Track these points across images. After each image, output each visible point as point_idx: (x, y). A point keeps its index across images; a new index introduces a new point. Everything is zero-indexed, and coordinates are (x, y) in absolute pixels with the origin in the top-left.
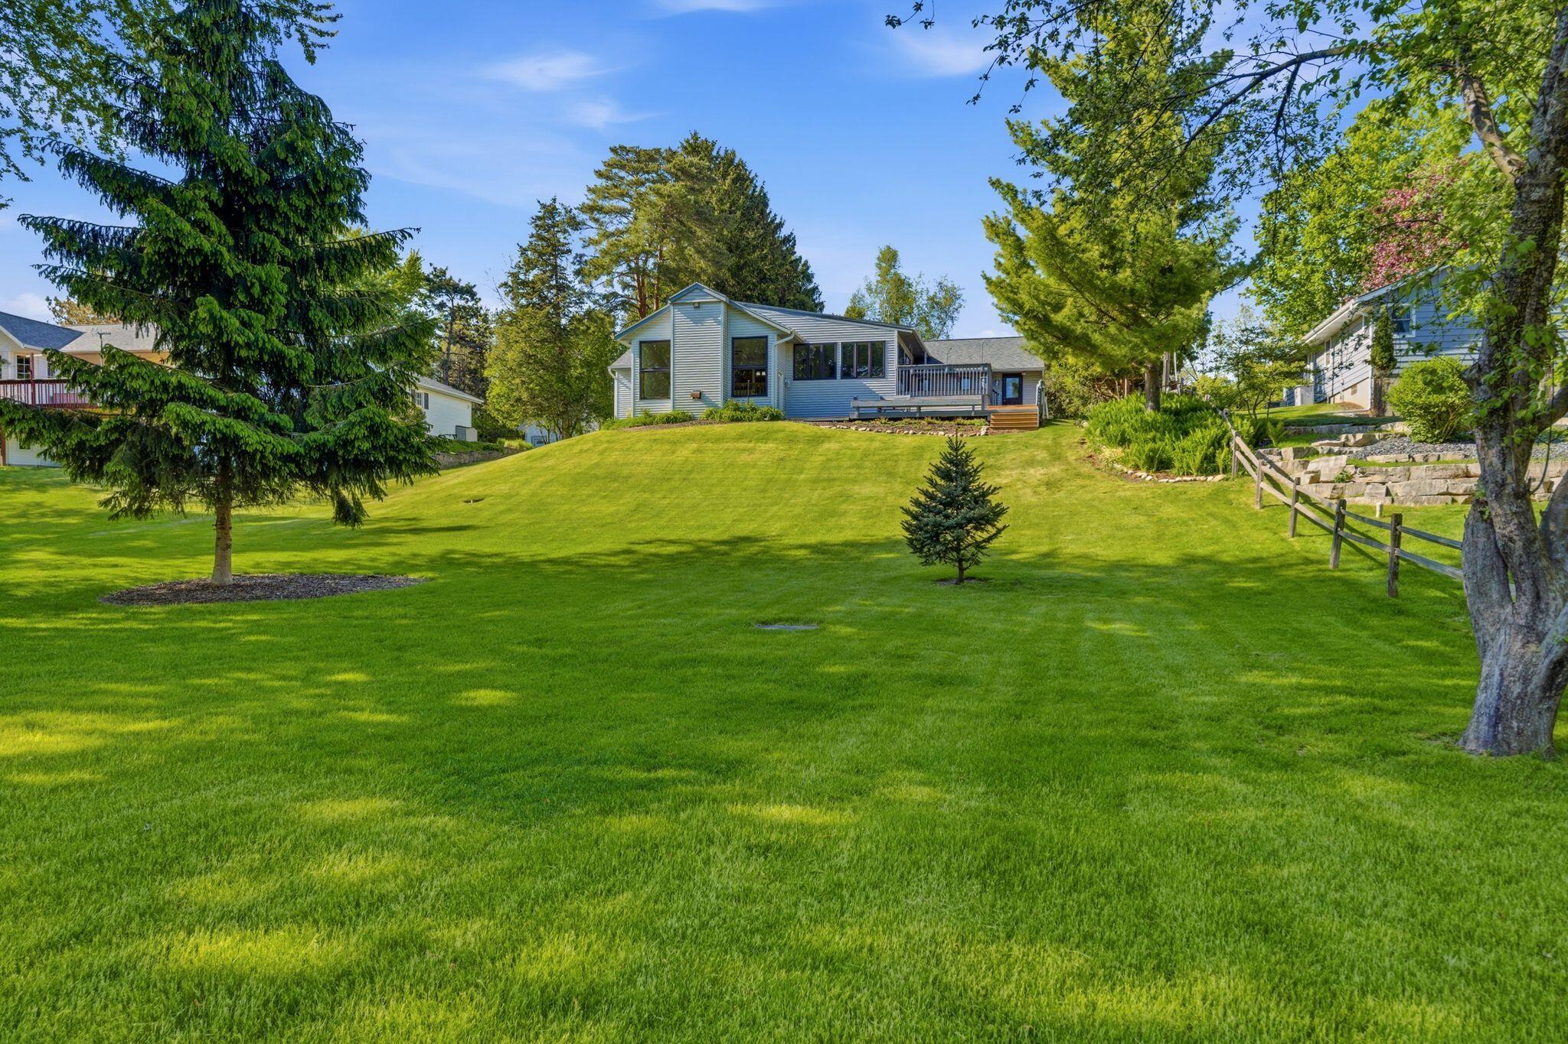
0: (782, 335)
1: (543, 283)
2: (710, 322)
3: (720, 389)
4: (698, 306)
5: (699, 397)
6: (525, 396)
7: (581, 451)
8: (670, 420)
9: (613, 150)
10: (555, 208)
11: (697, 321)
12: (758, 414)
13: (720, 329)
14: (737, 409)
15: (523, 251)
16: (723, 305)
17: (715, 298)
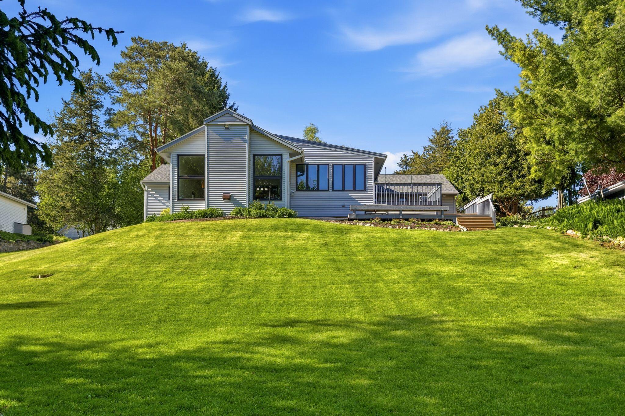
1: (82, 126)
2: (237, 140)
3: (246, 193)
4: (228, 128)
5: (228, 198)
6: (68, 205)
7: (137, 236)
8: (206, 216)
9: (134, 40)
10: (90, 76)
11: (228, 139)
12: (279, 213)
13: (246, 145)
14: (261, 208)
15: (67, 104)
16: (248, 128)
17: (242, 121)
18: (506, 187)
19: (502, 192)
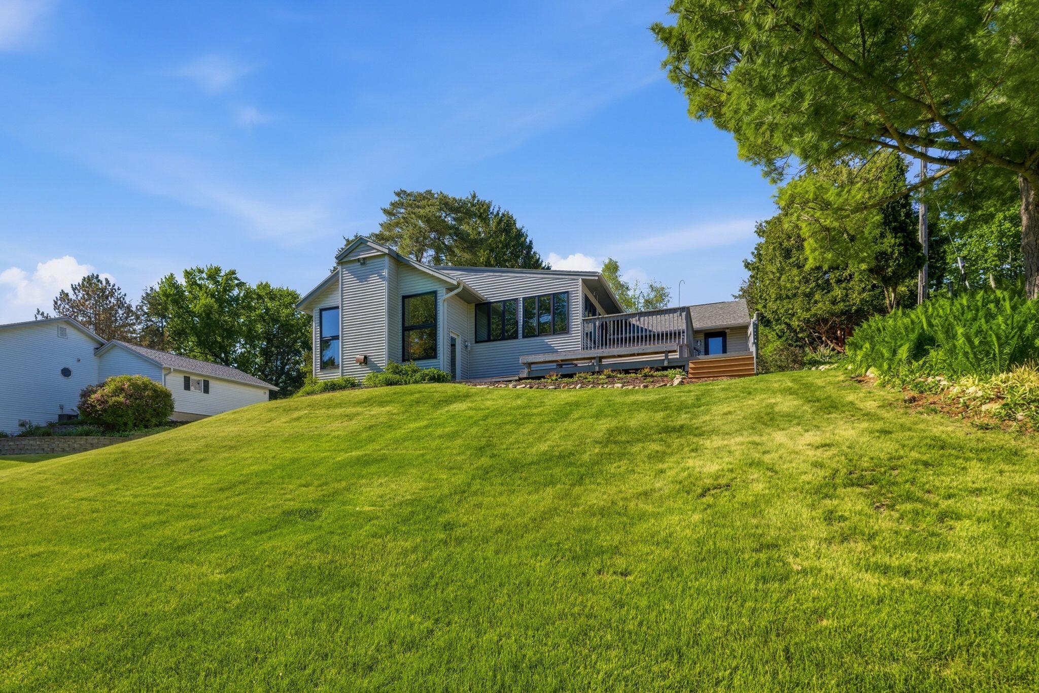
0: (451, 288)
2: (374, 278)
3: (385, 352)
4: (364, 262)
5: (365, 362)
11: (363, 278)
13: (385, 284)
14: (397, 371)
16: (387, 259)
17: (379, 251)
18: (816, 302)
19: (808, 310)
